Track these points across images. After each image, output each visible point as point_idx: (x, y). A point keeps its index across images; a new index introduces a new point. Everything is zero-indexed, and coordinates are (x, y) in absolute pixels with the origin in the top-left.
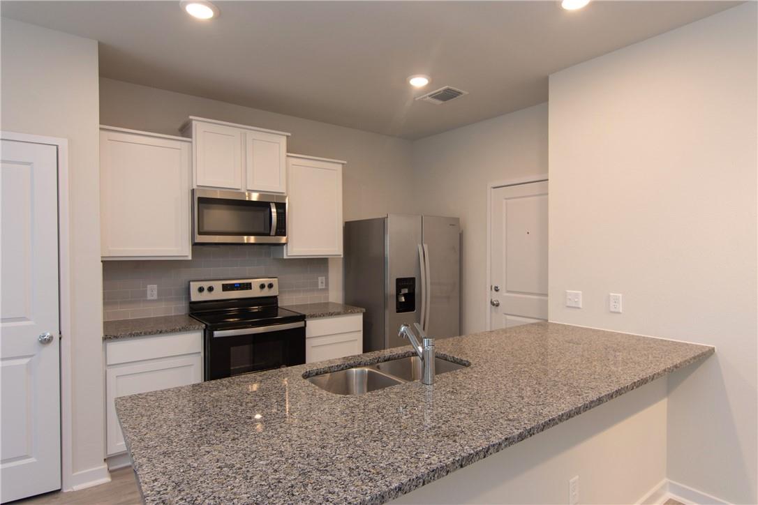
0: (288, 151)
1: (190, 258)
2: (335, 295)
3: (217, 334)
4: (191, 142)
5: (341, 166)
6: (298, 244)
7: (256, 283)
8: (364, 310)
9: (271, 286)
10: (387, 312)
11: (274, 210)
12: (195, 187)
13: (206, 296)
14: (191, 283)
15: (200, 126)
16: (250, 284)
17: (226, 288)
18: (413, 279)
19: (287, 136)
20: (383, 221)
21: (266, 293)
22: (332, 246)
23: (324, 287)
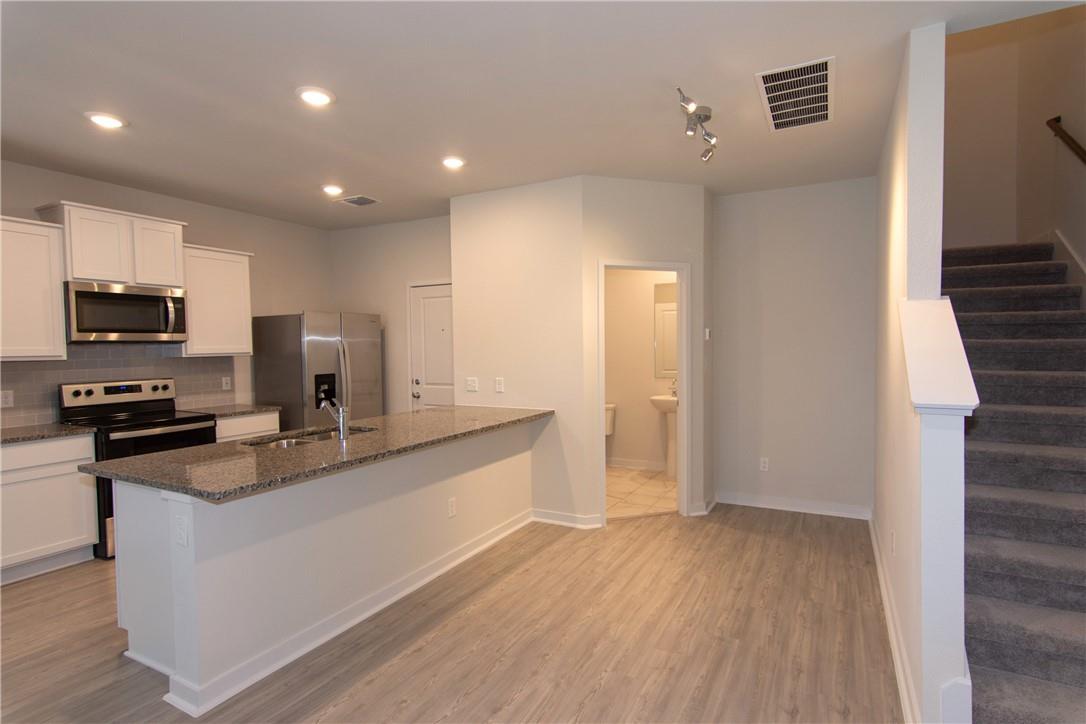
0: (184, 241)
1: (65, 358)
2: (244, 395)
3: (114, 436)
4: (63, 229)
5: (247, 258)
6: (198, 343)
7: (146, 385)
8: (280, 408)
9: (165, 388)
10: (306, 411)
11: (170, 305)
12: (70, 279)
13: (82, 401)
14: (64, 387)
15: (74, 212)
16: (140, 386)
17: (108, 391)
18: (333, 375)
19: (183, 226)
20: (299, 319)
21: (160, 395)
22: (240, 343)
23: (229, 388)
